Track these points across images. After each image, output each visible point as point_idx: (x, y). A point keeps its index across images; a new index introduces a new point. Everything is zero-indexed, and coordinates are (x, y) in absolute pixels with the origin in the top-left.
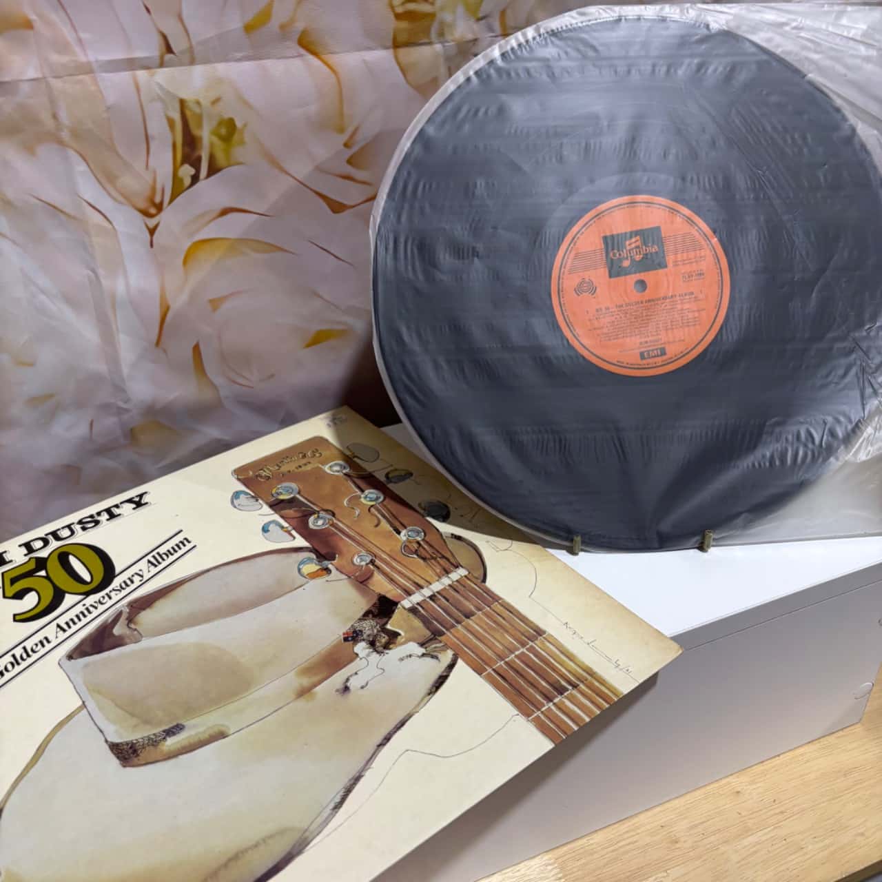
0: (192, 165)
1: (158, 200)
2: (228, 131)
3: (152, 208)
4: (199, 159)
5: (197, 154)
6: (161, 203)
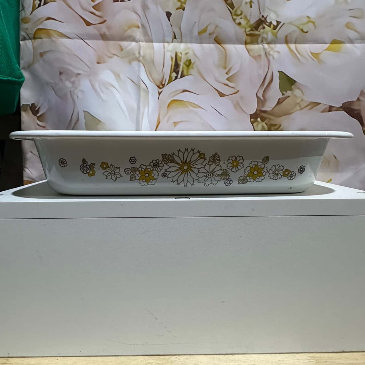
0: (176, 73)
1: (163, 83)
2: (189, 64)
3: (161, 86)
4: (179, 71)
5: (178, 70)
6: (164, 84)
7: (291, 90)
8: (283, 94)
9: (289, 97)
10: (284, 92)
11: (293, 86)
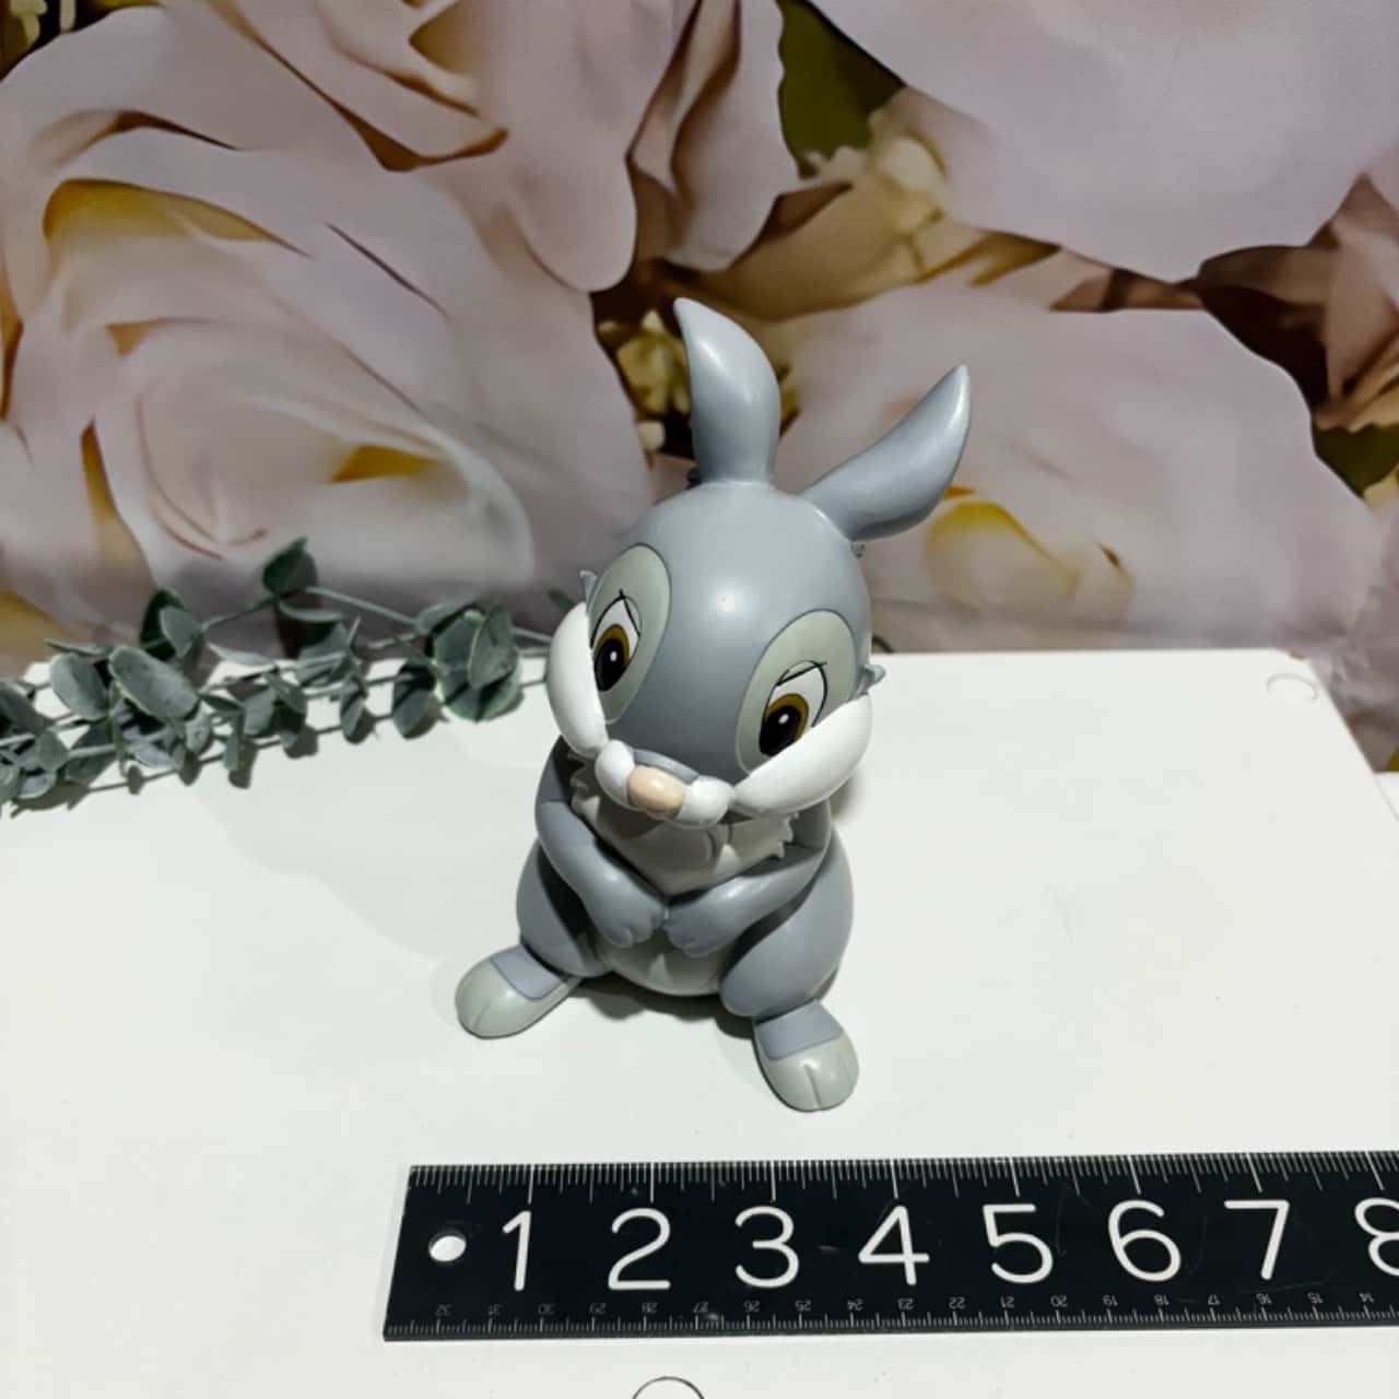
7: (862, 139)
8: (806, 170)
9: (843, 188)
10: (815, 158)
11: (876, 118)
